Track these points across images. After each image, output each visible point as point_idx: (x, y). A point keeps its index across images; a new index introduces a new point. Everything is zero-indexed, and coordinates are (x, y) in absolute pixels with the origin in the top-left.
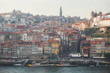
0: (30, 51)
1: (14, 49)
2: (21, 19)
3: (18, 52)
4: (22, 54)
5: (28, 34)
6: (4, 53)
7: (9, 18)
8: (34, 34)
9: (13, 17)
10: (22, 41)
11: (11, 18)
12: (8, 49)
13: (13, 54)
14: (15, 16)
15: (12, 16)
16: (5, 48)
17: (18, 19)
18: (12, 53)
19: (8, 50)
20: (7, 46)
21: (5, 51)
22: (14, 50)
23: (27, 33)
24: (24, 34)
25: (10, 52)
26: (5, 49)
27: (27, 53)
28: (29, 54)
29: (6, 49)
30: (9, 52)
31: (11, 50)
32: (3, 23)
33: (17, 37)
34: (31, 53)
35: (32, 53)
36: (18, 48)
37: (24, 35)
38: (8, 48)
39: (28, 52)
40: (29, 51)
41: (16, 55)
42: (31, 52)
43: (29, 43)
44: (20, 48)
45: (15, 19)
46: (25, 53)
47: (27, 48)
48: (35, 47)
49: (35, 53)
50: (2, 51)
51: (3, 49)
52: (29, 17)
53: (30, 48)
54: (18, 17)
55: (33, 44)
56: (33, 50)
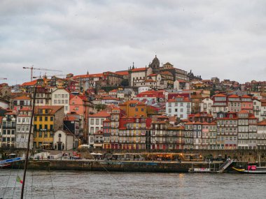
0: (233, 138)
1: (184, 133)
3: (197, 141)
4: (209, 148)
6: (154, 147)
7: (141, 81)
8: (233, 102)
9: (154, 78)
10: (205, 115)
11: (147, 81)
12: (165, 133)
13: (180, 147)
14: (159, 76)
15: (150, 76)
16: (159, 129)
19: (166, 137)
22: (183, 136)
23: (212, 99)
24: (205, 101)
27: (223, 145)
29: (161, 132)
31: (176, 136)
34: (235, 145)
35: (239, 145)
36: (197, 131)
37: (206, 104)
38: (167, 130)
39: (226, 142)
40: (229, 138)
42: (235, 142)
43: (231, 116)
44: (201, 130)
46: (219, 145)
47: (225, 129)
48: (247, 128)
49: (247, 145)
50: (147, 139)
51: (150, 132)
52: (193, 82)
53: (233, 130)
54: (167, 80)
55: (241, 119)
56: (241, 136)
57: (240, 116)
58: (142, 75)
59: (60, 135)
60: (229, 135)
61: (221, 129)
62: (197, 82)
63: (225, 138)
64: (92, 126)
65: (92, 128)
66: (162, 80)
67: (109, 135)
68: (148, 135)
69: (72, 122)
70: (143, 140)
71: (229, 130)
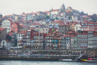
0: (85, 43)
1: (62, 41)
2: (72, 17)
3: (68, 45)
4: (73, 48)
5: (83, 24)
6: (47, 48)
7: (56, 16)
8: (91, 25)
9: (62, 14)
10: (74, 32)
11: (59, 16)
12: (52, 41)
13: (60, 48)
14: (64, 13)
15: (60, 13)
16: (49, 39)
17: (68, 17)
18: (58, 46)
19: (53, 43)
20: (51, 37)
21: (48, 44)
22: (61, 43)
23: (81, 24)
24: (77, 25)
25: (56, 46)
26: (48, 41)
27: (80, 47)
28: (83, 48)
29: (51, 41)
30: (54, 46)
31: (58, 43)
32: (49, 20)
33: (66, 30)
34: (86, 47)
35: (88, 47)
36: (68, 40)
37: (77, 27)
38: (54, 40)
39: (82, 46)
40: (83, 44)
41: (65, 49)
43: (84, 32)
44: (70, 40)
45: (64, 17)
46: (78, 47)
47: (81, 39)
48: (92, 38)
49: (92, 47)
50: (44, 44)
51: (45, 40)
52: (83, 16)
53: (85, 40)
54: (69, 15)
55: (89, 34)
56: (89, 42)
57: (89, 32)
58: (56, 13)
59: (4, 42)
60: (83, 42)
61: (79, 39)
62: (85, 16)
63: (81, 43)
64: (19, 38)
65: (19, 39)
66: (66, 15)
67: (26, 42)
68: (44, 42)
69: (10, 36)
70: (42, 44)
71: (83, 39)
